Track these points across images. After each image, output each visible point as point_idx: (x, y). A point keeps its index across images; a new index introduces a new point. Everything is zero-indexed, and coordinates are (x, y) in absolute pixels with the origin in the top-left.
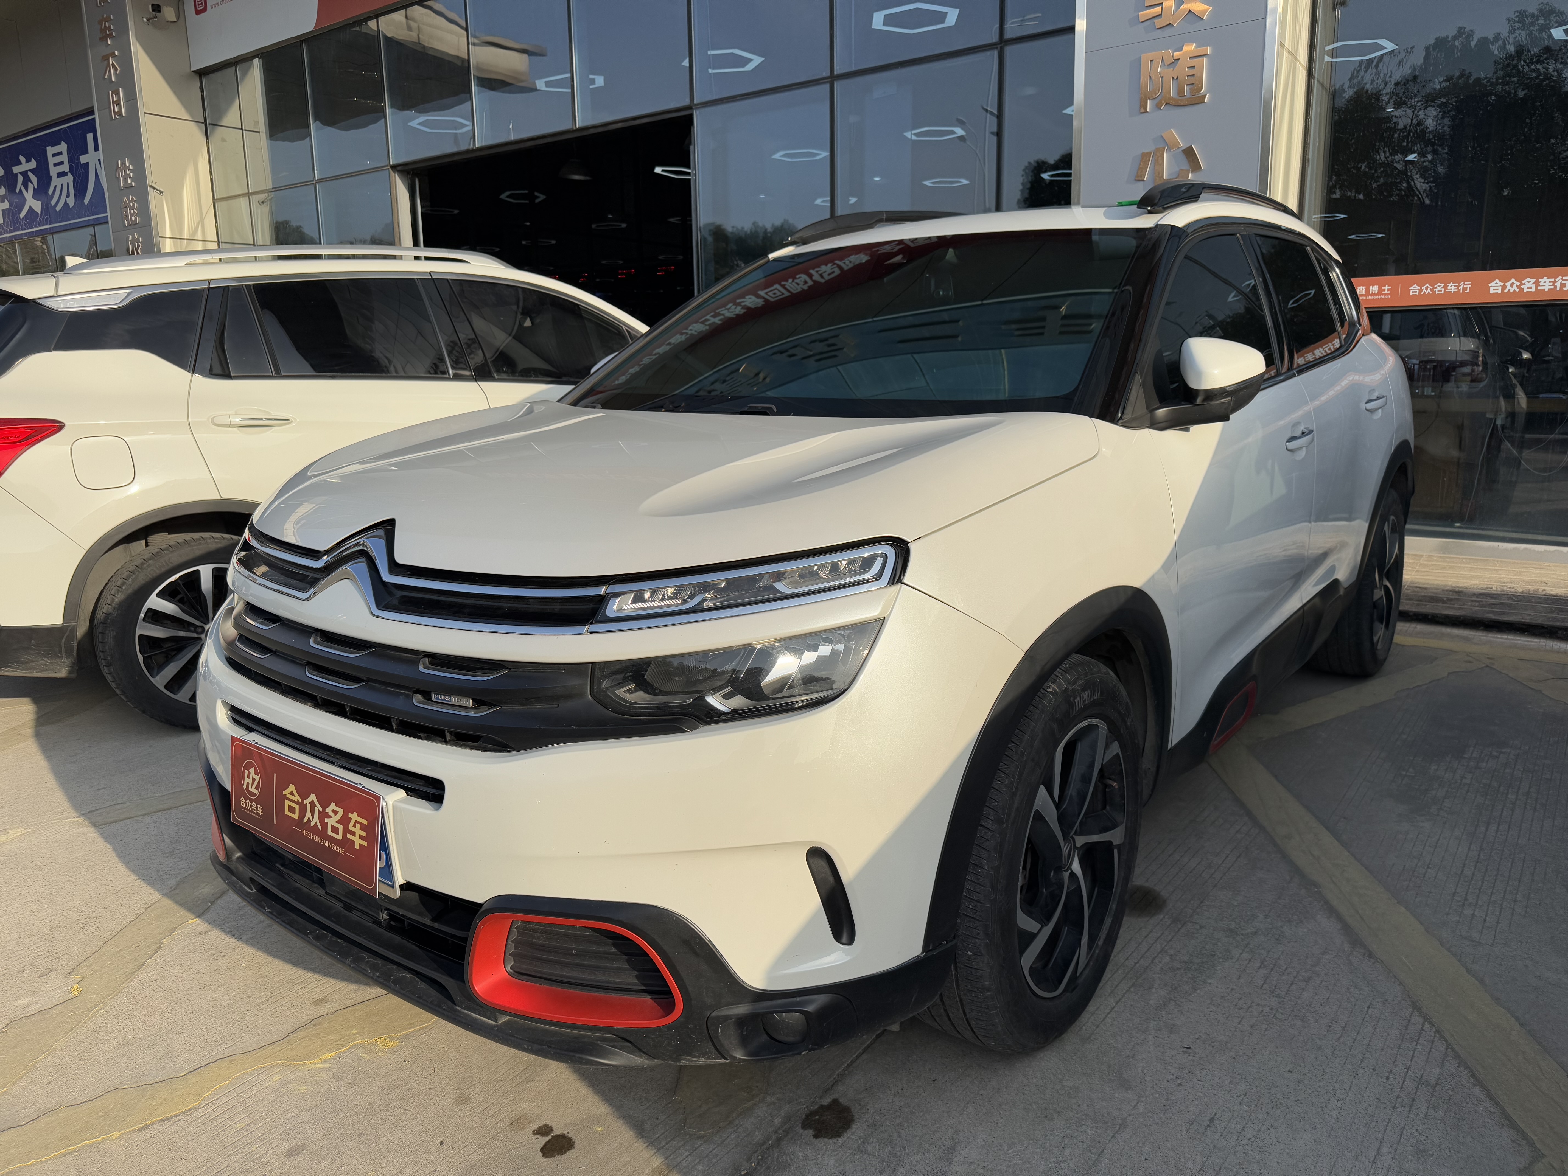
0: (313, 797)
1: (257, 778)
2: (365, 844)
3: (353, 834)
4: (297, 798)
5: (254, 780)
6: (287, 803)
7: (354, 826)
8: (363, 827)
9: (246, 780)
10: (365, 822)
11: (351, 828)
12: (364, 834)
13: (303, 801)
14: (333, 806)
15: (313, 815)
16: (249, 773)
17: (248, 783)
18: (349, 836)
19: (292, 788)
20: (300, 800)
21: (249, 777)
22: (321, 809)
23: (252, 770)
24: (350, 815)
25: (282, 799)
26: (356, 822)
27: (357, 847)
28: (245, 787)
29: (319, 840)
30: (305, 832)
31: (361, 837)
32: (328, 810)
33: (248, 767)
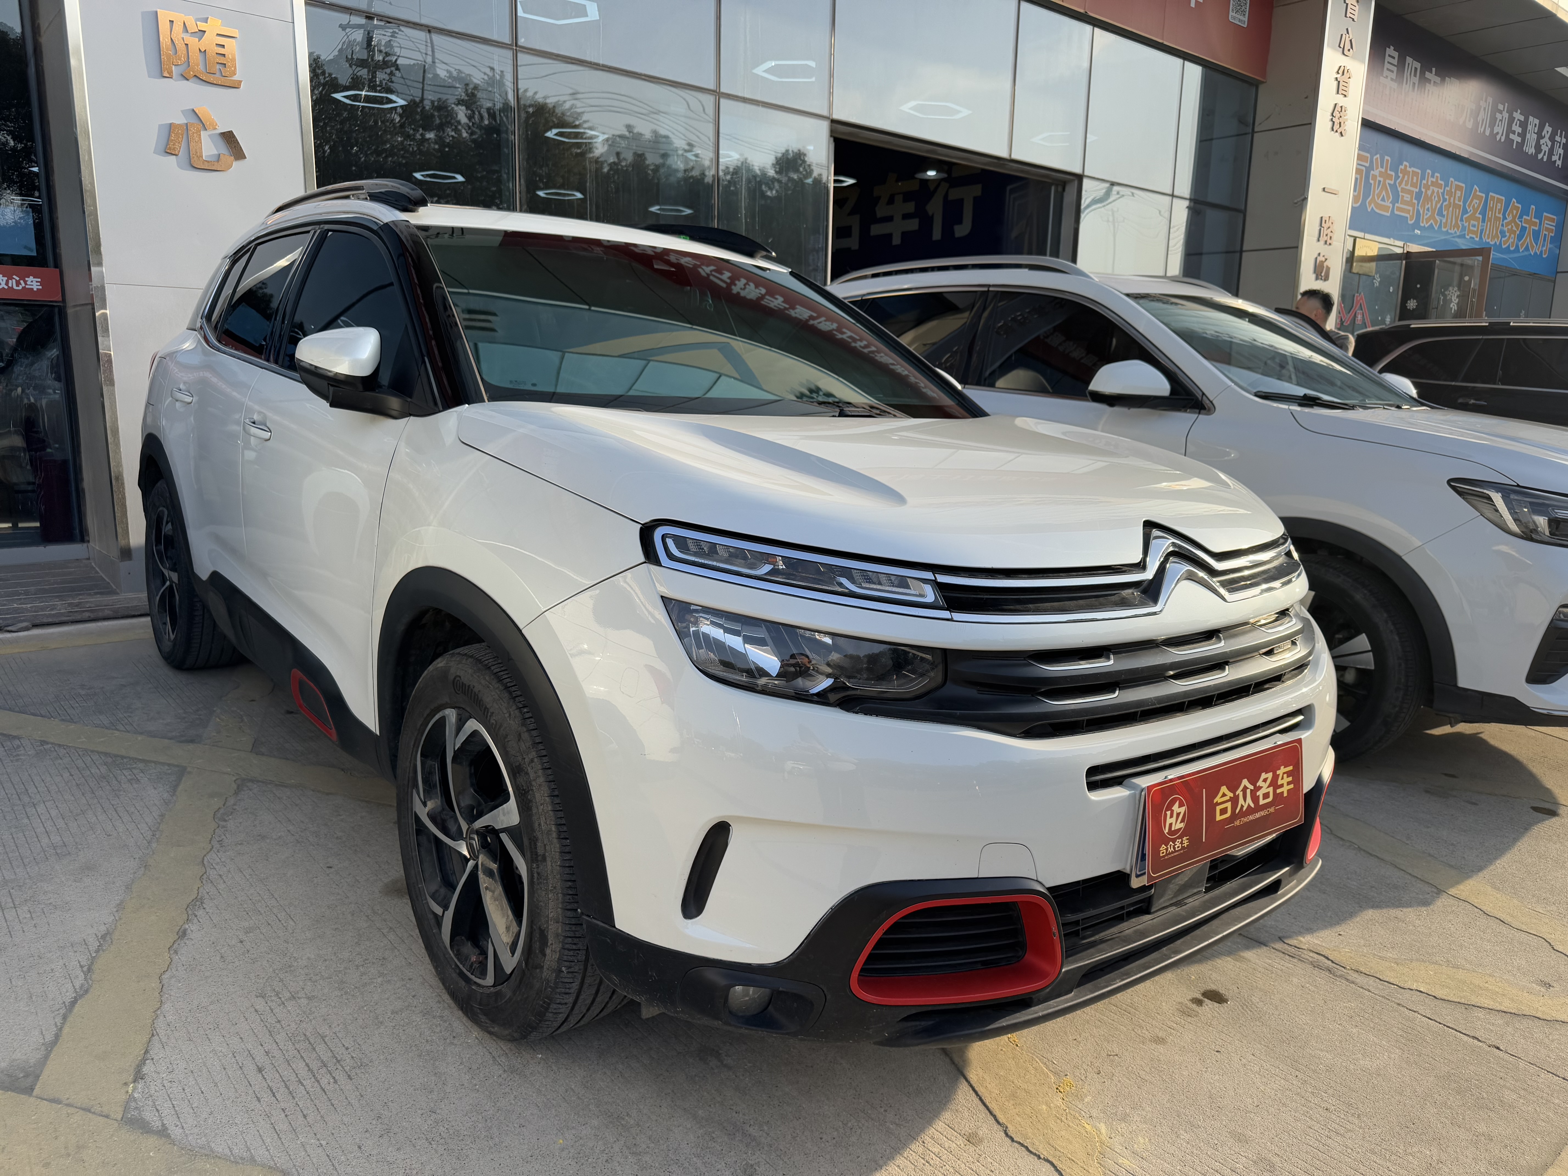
0: (1245, 782)
1: (1182, 810)
2: (1292, 786)
3: (1282, 786)
4: (1230, 795)
5: (1178, 814)
6: (1218, 808)
7: (1282, 778)
8: (1289, 774)
9: (1169, 821)
10: (1291, 768)
11: (1280, 782)
12: (1290, 779)
13: (1234, 794)
14: (1264, 776)
15: (1245, 799)
16: (1172, 812)
17: (1171, 825)
18: (1279, 791)
19: (1224, 789)
20: (1232, 795)
21: (1171, 816)
22: (1252, 787)
23: (1176, 808)
24: (1278, 772)
25: (1212, 807)
26: (1284, 773)
27: (1285, 794)
28: (1166, 831)
29: (1251, 818)
30: (1237, 823)
31: (1289, 783)
32: (1260, 783)
33: (1169, 808)
